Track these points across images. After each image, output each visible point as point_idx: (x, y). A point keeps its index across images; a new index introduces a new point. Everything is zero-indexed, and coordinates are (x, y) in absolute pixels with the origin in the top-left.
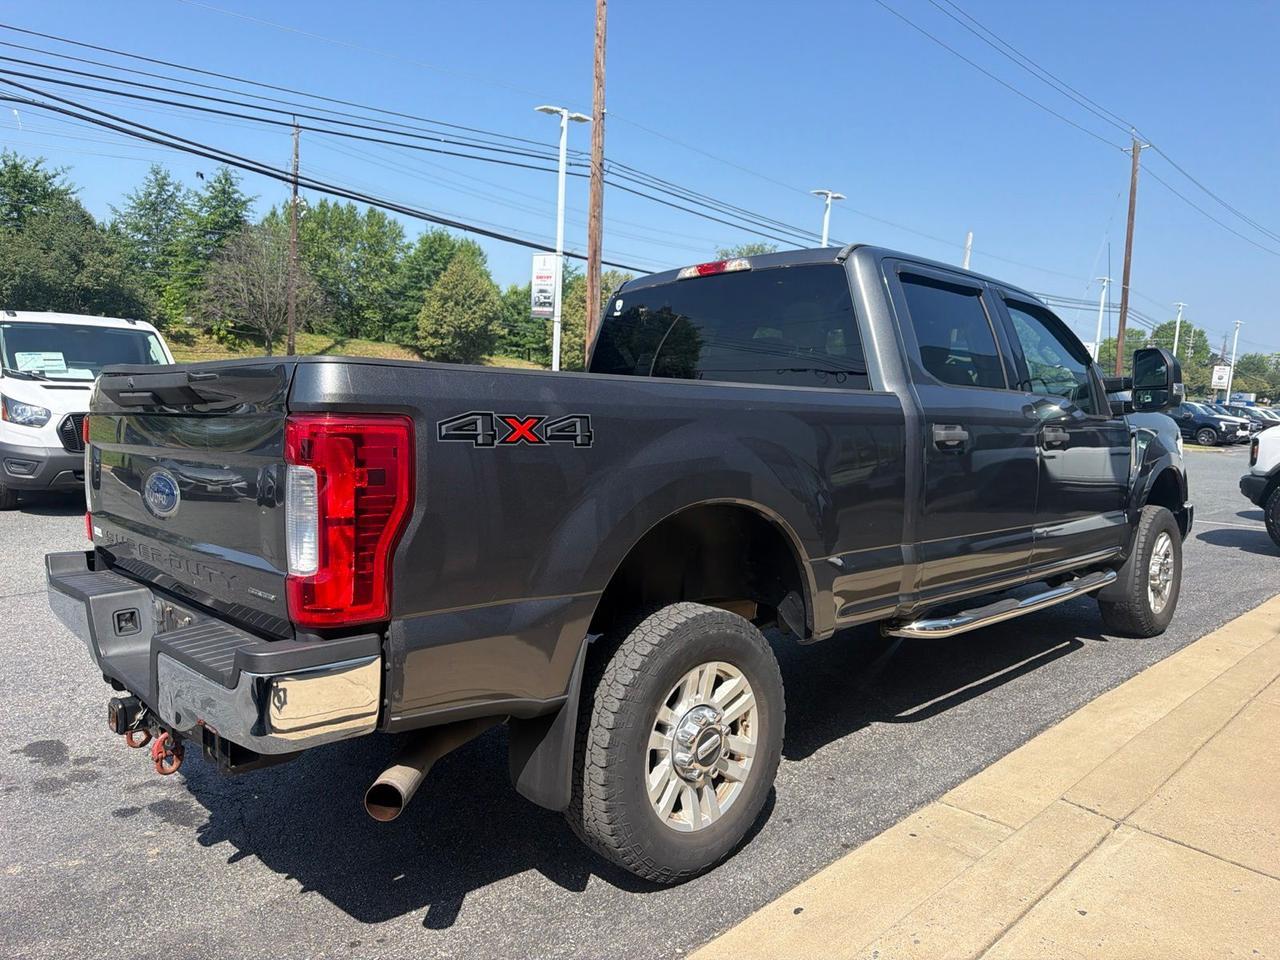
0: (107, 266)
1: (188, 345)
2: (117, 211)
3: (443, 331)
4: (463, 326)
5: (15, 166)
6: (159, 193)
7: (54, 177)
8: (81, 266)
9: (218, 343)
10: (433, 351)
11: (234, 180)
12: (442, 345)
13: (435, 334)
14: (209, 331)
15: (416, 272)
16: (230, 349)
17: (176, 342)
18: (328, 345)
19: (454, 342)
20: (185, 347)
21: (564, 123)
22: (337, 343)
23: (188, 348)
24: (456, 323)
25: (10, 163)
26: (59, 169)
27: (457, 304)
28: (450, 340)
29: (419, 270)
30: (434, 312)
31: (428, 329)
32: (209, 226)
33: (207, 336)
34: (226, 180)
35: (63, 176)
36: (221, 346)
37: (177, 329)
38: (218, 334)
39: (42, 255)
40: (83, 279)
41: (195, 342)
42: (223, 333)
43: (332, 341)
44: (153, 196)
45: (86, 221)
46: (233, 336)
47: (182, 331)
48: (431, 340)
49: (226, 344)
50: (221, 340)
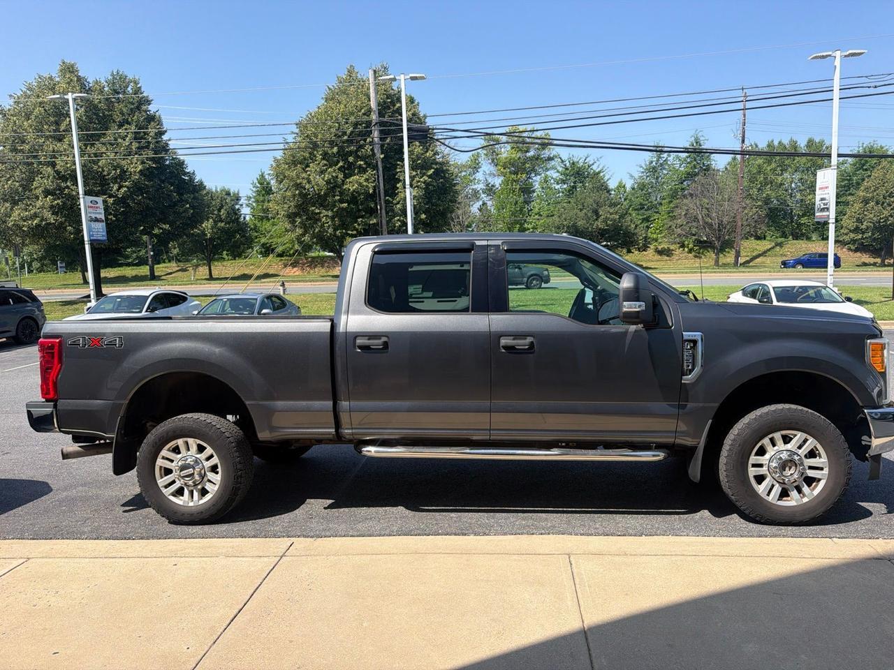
0: (611, 214)
1: (668, 256)
2: (632, 177)
3: (864, 227)
4: (882, 221)
5: (573, 163)
6: (658, 161)
7: (593, 164)
8: (598, 216)
9: (688, 253)
10: (854, 244)
11: (702, 142)
12: (862, 238)
13: (856, 230)
14: (683, 246)
15: (846, 182)
16: (696, 256)
17: (661, 255)
18: (770, 247)
19: (873, 234)
20: (666, 258)
21: (837, 63)
22: (777, 245)
23: (668, 258)
24: (875, 219)
25: (571, 162)
26: (596, 160)
27: (877, 203)
28: (870, 234)
29: (849, 180)
30: (855, 213)
31: (849, 227)
32: (683, 176)
33: (681, 249)
34: (697, 143)
35: (598, 163)
36: (690, 255)
37: (662, 246)
38: (688, 247)
39: (579, 213)
40: (599, 224)
41: (672, 254)
42: (691, 246)
43: (773, 244)
44: (654, 163)
45: (604, 188)
46: (697, 248)
47: (666, 247)
48: (852, 235)
49: (693, 253)
50: (690, 251)
